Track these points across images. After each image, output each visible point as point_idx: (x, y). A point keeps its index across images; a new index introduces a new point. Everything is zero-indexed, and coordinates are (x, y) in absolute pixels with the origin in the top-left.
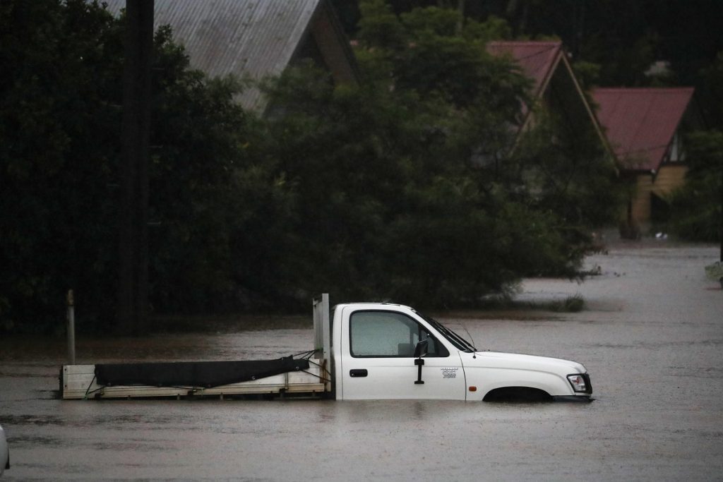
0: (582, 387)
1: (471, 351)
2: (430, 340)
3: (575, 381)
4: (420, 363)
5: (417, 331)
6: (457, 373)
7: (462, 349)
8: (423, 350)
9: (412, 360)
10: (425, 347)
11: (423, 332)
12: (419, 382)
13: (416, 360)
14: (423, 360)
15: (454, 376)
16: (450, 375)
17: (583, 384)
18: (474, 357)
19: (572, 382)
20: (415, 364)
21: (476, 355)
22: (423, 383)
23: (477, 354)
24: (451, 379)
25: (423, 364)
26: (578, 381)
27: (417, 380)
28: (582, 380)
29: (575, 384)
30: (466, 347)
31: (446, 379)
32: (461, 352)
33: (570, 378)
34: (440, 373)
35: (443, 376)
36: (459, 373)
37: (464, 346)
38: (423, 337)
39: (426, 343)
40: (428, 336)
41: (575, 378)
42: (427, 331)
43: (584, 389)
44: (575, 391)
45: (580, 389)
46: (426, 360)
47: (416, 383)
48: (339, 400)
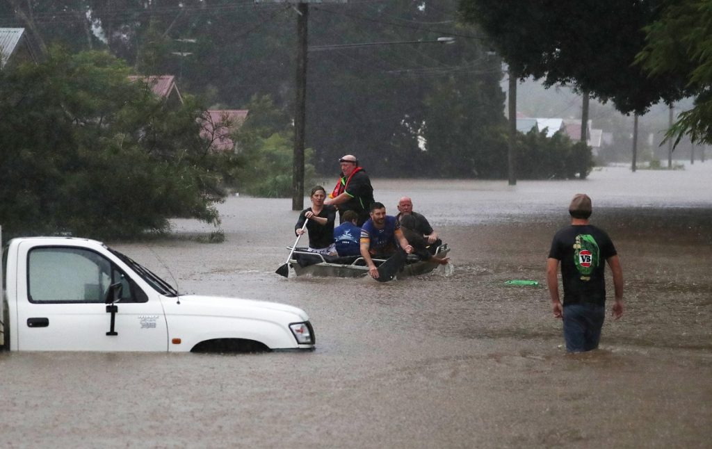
0: (307, 338)
1: (174, 296)
2: (124, 282)
3: (298, 331)
4: (112, 311)
5: (109, 271)
6: (157, 322)
7: (163, 293)
8: (116, 294)
9: (104, 306)
10: (120, 289)
11: (116, 272)
12: (112, 333)
13: (108, 307)
14: (116, 307)
15: (154, 326)
16: (149, 325)
17: (308, 334)
18: (178, 303)
19: (295, 332)
20: (107, 311)
21: (180, 301)
22: (116, 334)
23: (181, 299)
24: (150, 329)
25: (117, 311)
26: (301, 331)
27: (109, 330)
28: (306, 329)
29: (298, 334)
30: (166, 289)
31: (145, 329)
32: (162, 296)
33: (294, 327)
34: (136, 321)
35: (141, 326)
36: (160, 322)
37: (165, 289)
38: (116, 279)
39: (120, 285)
40: (122, 278)
41: (297, 327)
42: (121, 271)
43: (309, 340)
44: (299, 343)
45: (304, 340)
46: (120, 306)
47: (108, 334)
48: (13, 352)
